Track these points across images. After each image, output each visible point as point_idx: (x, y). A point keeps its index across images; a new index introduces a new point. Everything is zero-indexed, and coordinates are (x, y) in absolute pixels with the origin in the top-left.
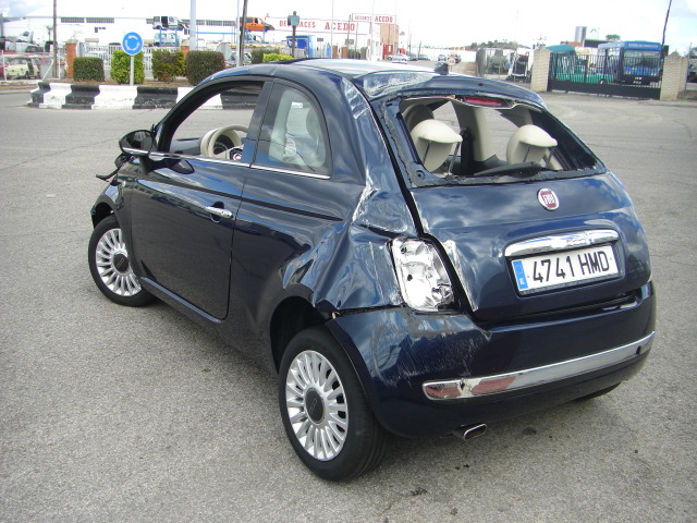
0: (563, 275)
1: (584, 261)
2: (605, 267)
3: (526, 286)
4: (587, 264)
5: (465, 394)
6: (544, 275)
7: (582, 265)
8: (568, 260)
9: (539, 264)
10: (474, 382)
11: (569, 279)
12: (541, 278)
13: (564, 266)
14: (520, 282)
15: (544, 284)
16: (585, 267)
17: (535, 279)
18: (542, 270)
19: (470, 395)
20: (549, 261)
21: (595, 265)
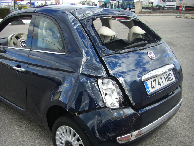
0: (160, 84)
1: (166, 78)
2: (172, 79)
3: (149, 91)
4: (166, 79)
5: (133, 139)
6: (155, 86)
7: (165, 79)
8: (161, 78)
9: (152, 82)
10: (135, 133)
11: (162, 86)
12: (154, 87)
13: (160, 81)
14: (147, 90)
15: (155, 89)
16: (166, 80)
17: (152, 88)
18: (154, 84)
19: (135, 139)
20: (155, 80)
21: (169, 78)
